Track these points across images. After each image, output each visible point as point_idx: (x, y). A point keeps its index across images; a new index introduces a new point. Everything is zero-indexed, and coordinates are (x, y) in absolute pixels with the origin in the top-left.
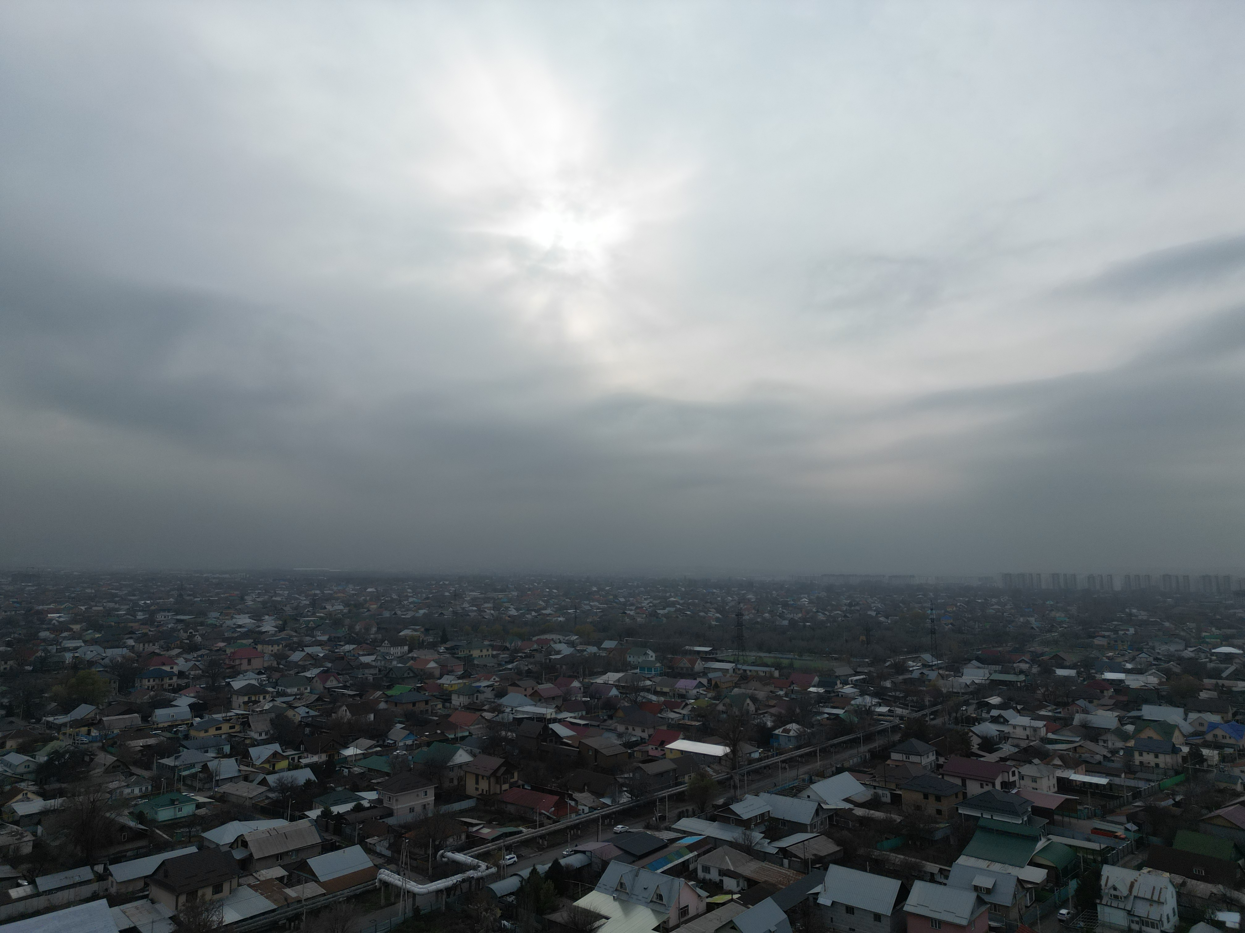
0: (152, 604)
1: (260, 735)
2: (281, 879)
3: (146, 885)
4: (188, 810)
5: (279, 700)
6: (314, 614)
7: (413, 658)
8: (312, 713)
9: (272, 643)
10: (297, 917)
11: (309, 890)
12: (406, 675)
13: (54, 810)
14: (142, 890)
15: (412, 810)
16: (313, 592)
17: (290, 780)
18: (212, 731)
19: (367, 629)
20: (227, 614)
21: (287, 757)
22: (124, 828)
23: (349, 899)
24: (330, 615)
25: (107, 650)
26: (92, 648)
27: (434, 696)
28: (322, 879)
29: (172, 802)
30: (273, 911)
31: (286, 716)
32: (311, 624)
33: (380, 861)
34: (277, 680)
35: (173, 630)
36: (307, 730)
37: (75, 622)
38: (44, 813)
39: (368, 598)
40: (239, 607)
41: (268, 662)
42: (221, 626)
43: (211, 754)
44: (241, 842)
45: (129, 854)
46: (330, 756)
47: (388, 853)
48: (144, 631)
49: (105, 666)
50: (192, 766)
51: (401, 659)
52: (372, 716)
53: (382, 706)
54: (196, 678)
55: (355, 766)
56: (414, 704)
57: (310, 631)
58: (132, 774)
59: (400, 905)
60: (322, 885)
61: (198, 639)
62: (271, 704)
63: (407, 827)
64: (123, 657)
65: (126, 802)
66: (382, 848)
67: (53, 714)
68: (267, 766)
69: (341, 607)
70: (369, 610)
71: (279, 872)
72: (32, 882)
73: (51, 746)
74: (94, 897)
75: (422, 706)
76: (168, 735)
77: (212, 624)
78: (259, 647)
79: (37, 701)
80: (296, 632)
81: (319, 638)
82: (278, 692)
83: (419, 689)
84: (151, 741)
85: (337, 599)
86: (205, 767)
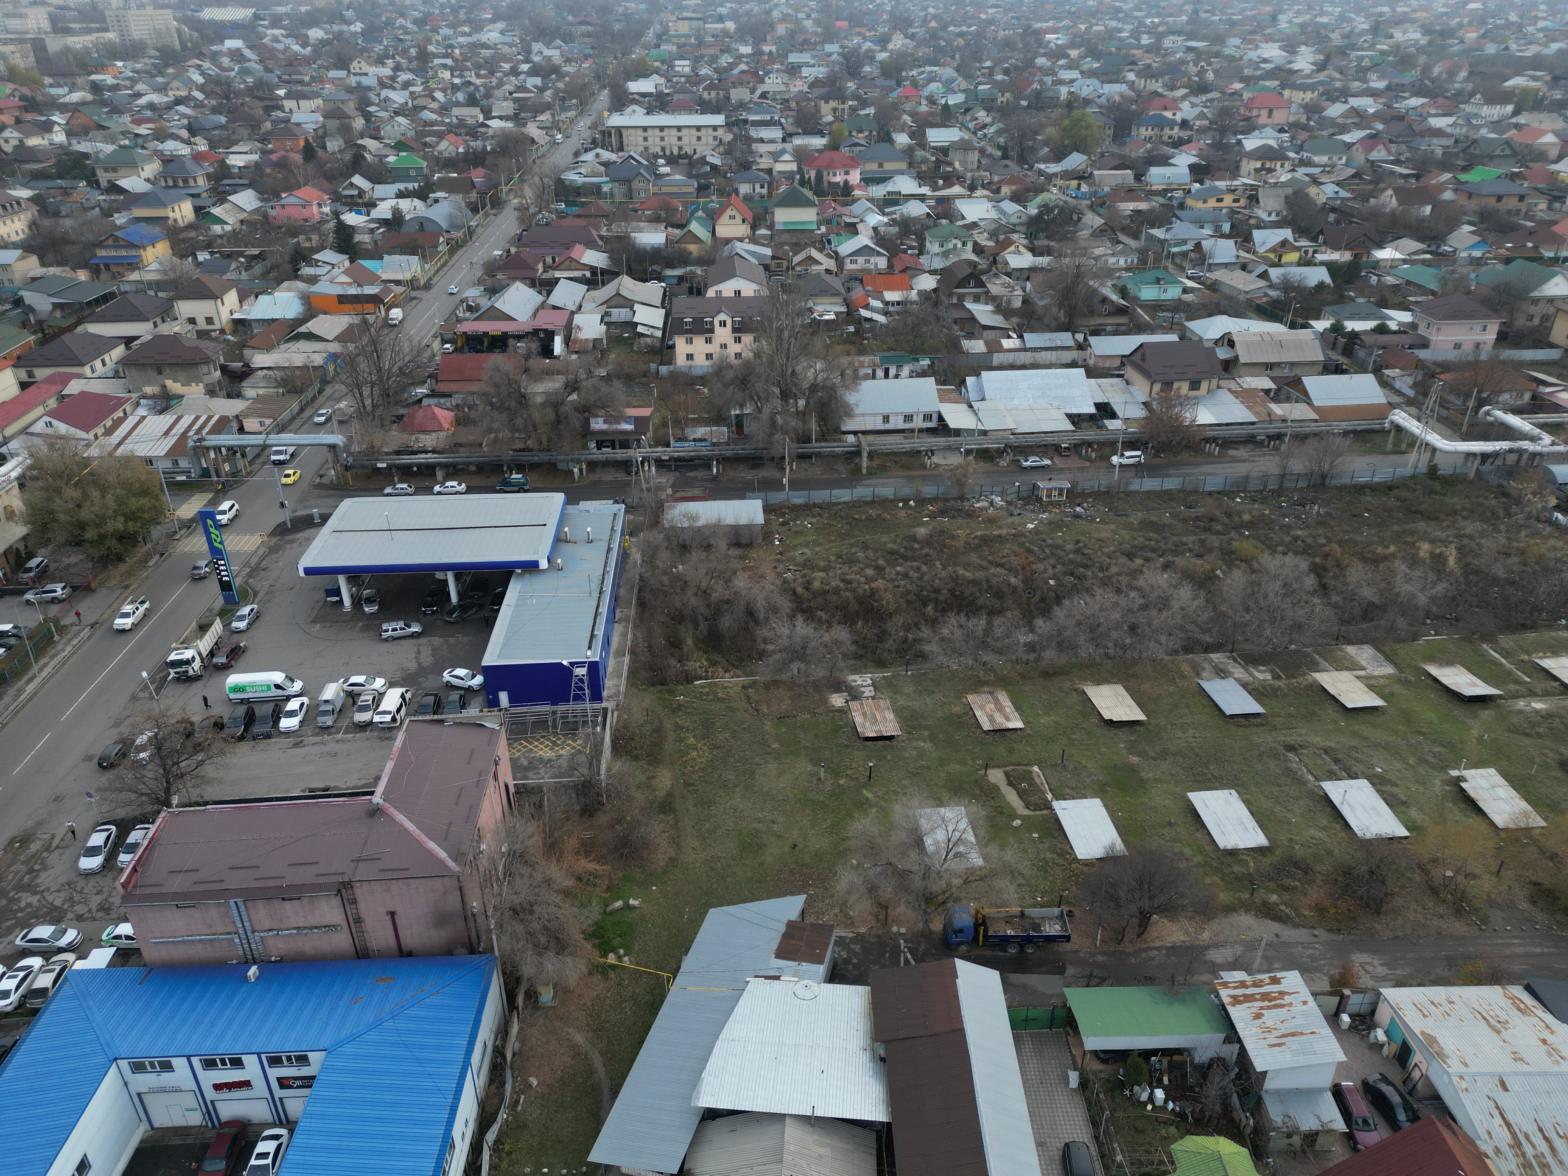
0: (1160, 24)
1: (1270, 215)
2: (1267, 392)
3: (1123, 364)
4: (1173, 293)
5: (1302, 171)
6: (1372, 46)
7: (1517, 126)
8: (1343, 194)
9: (1304, 88)
10: (1279, 437)
11: (1298, 411)
12: (1497, 152)
13: (1042, 269)
14: (1119, 369)
15: (1457, 346)
16: (1378, 9)
17: (1297, 278)
18: (1212, 203)
19: (1452, 74)
20: (1251, 42)
21: (1298, 249)
22: (1105, 300)
23: (1346, 433)
24: (1396, 49)
25: (1106, 86)
26: (1089, 81)
27: (1537, 189)
28: (1316, 403)
29: (1158, 281)
30: (1253, 423)
31: (1307, 195)
32: (1366, 63)
33: (1396, 399)
34: (1303, 142)
35: (1182, 62)
36: (1332, 217)
37: (1073, 45)
38: (1033, 269)
39: (1466, 20)
40: (1269, 31)
41: (1294, 114)
42: (1241, 58)
43: (1207, 231)
44: (1228, 341)
45: (1108, 328)
46: (1356, 256)
47: (1411, 393)
48: (1148, 61)
49: (1101, 107)
50: (1184, 242)
51: (1497, 125)
52: (1428, 210)
53: (1448, 195)
54: (1202, 131)
55: (1388, 274)
56: (1500, 198)
57: (1362, 73)
58: (1119, 242)
59: (1412, 457)
60: (1316, 409)
61: (1210, 76)
62: (1290, 176)
63: (1446, 367)
64: (1122, 95)
65: (1110, 273)
66: (1404, 383)
67: (1046, 161)
68: (1272, 256)
69: (1417, 36)
70: (1462, 42)
71: (1265, 383)
72: (1021, 337)
73: (1043, 197)
74: (1073, 365)
75: (1511, 203)
76: (1161, 200)
77: (1229, 56)
78: (1287, 93)
79: (1031, 143)
80: (1341, 73)
81: (1373, 85)
82: (1301, 160)
83: (1513, 177)
84: (1143, 206)
85: (1413, 21)
86: (1198, 246)
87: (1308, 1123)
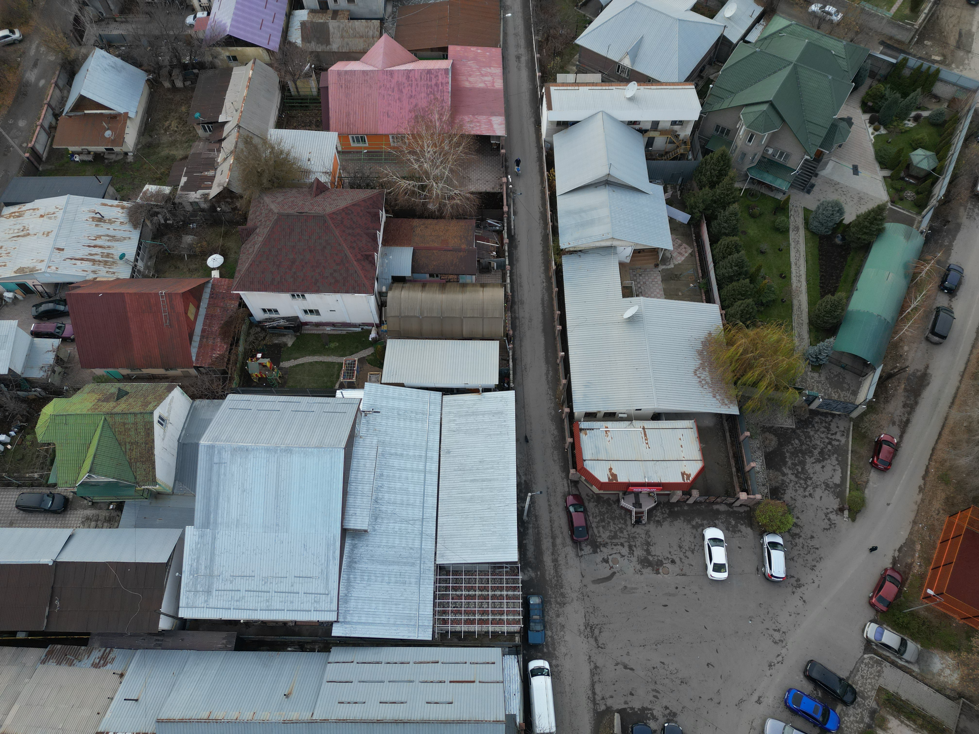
87: (50, 359)
